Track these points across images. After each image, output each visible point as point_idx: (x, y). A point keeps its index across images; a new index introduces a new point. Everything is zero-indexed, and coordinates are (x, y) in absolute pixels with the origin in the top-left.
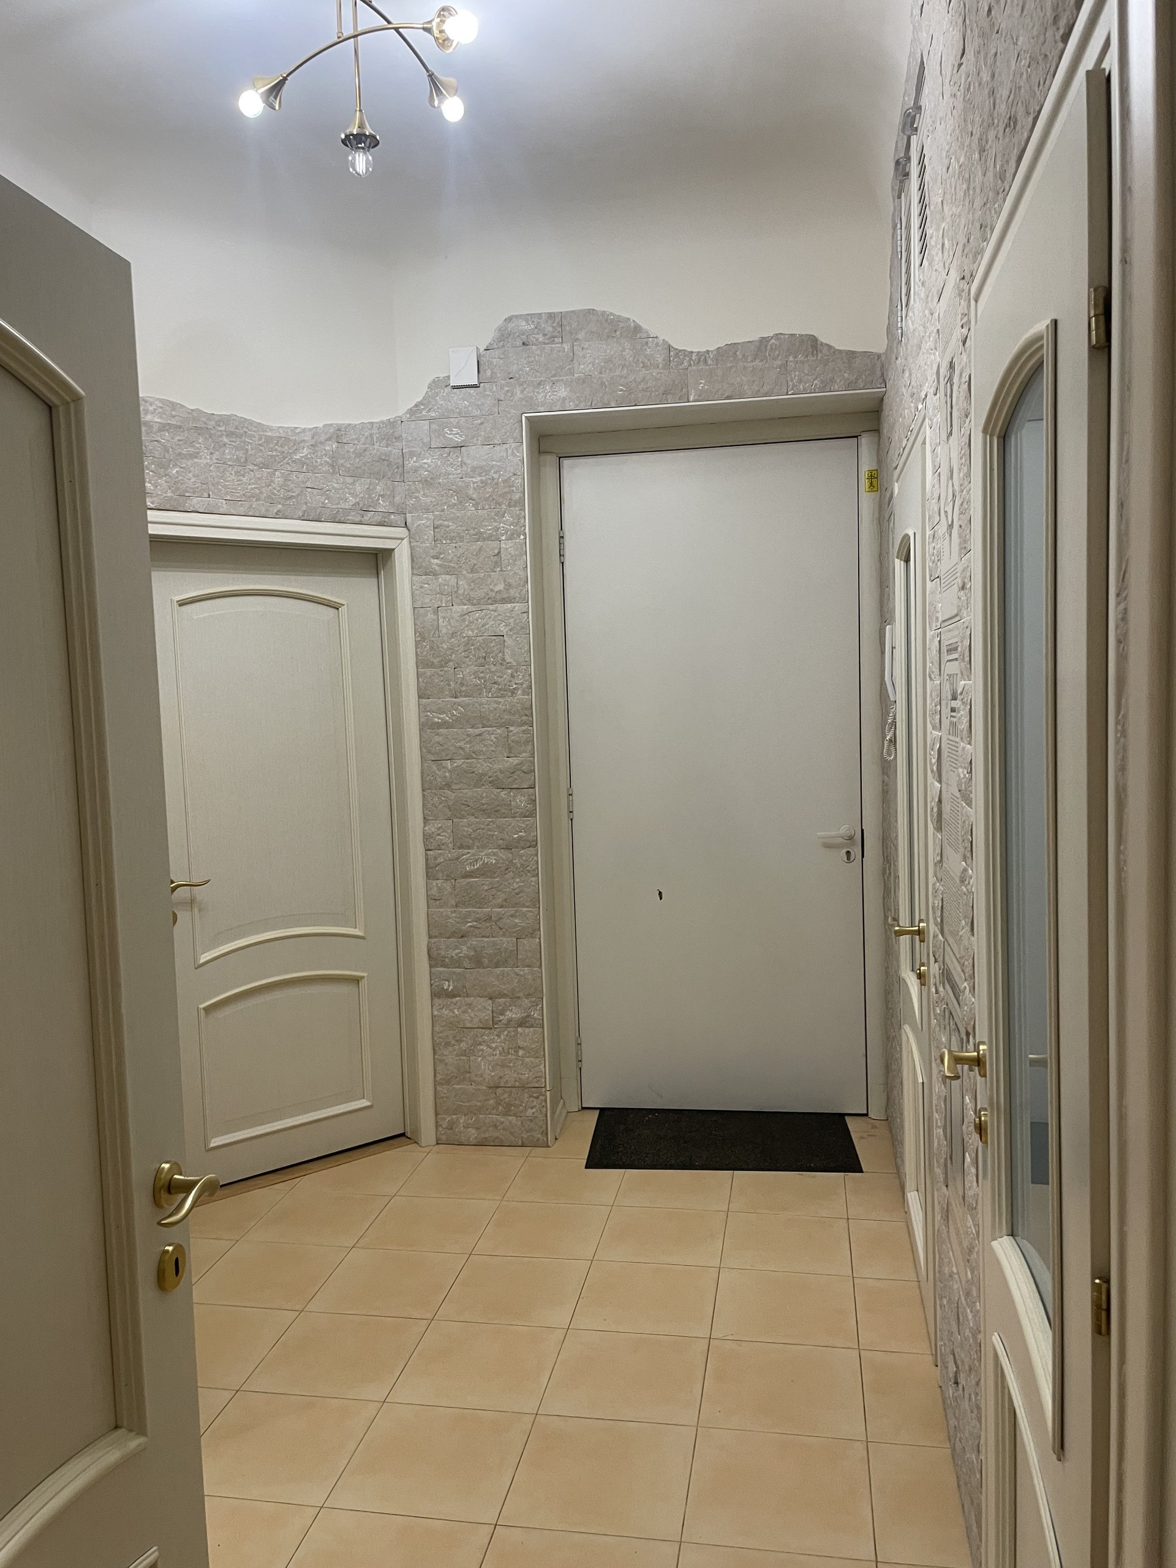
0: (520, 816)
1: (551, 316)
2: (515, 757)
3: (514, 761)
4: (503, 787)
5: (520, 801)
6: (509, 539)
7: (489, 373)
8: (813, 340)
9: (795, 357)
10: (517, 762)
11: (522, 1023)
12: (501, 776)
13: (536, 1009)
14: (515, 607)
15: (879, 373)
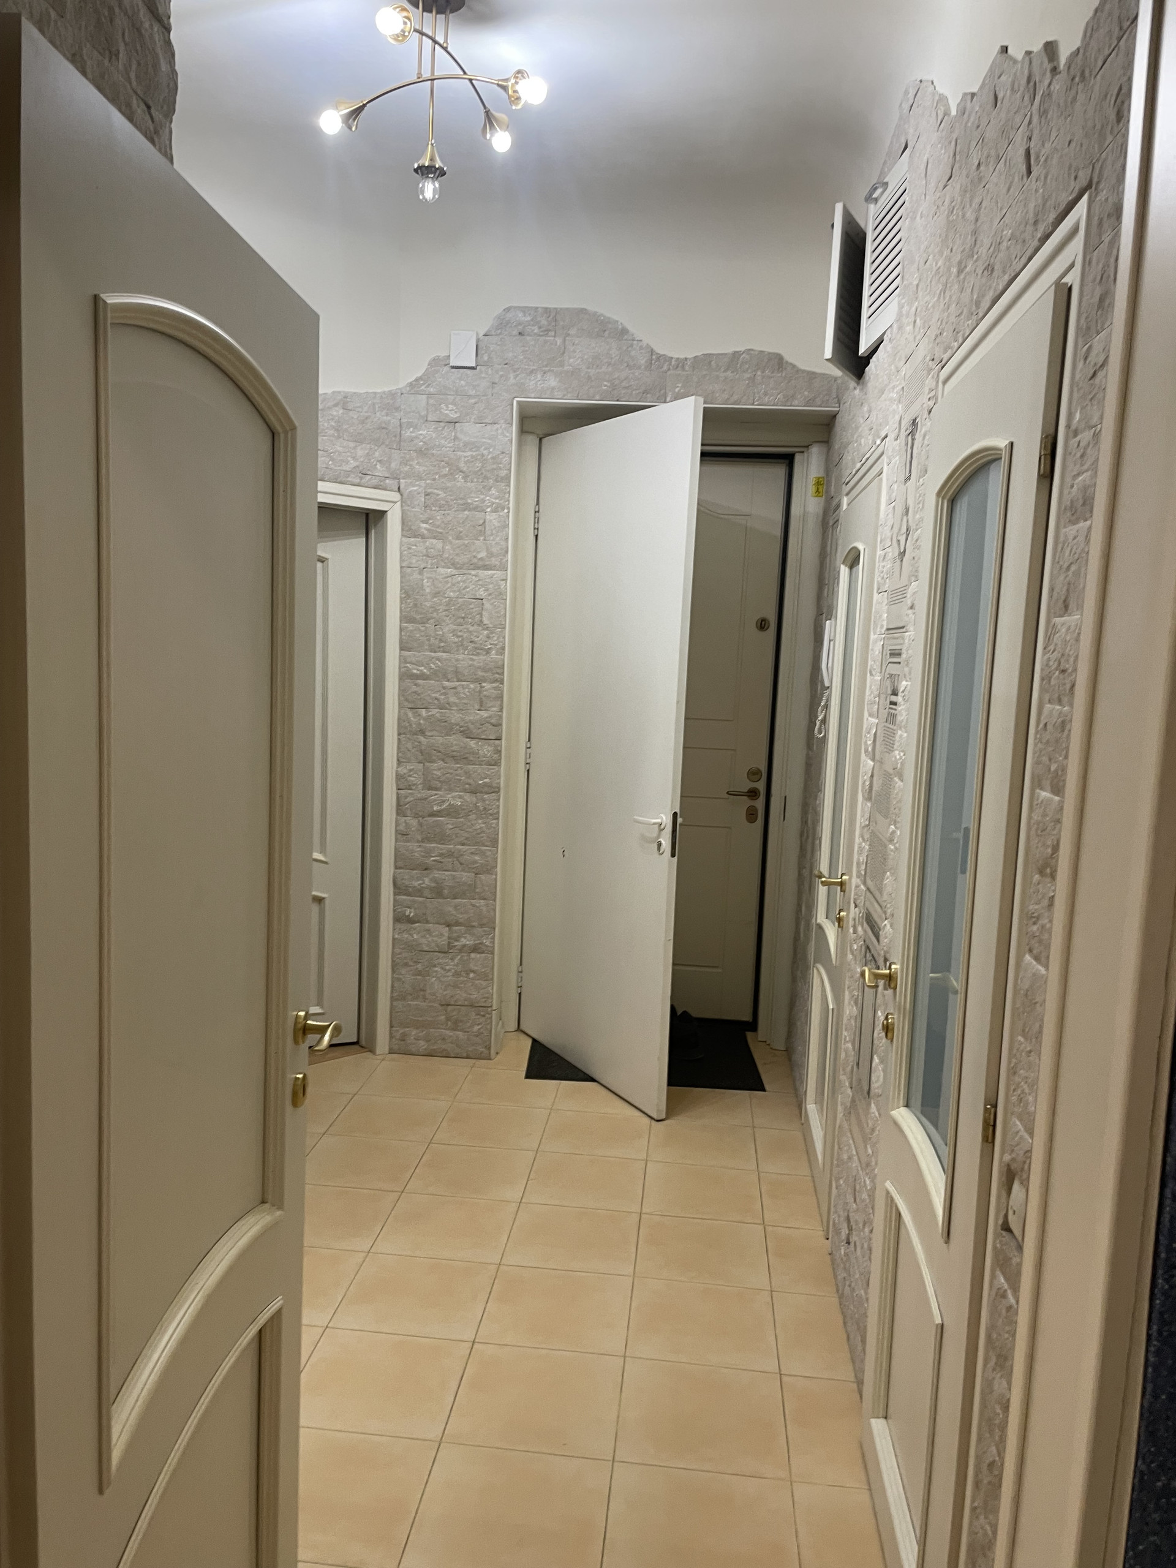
0: (486, 764)
1: (547, 310)
2: (486, 710)
3: (485, 714)
4: (472, 736)
5: (486, 750)
6: (495, 511)
7: (486, 358)
8: (779, 359)
9: (763, 372)
10: (486, 715)
11: (475, 949)
12: (471, 726)
13: (487, 938)
14: (494, 575)
15: (834, 395)
